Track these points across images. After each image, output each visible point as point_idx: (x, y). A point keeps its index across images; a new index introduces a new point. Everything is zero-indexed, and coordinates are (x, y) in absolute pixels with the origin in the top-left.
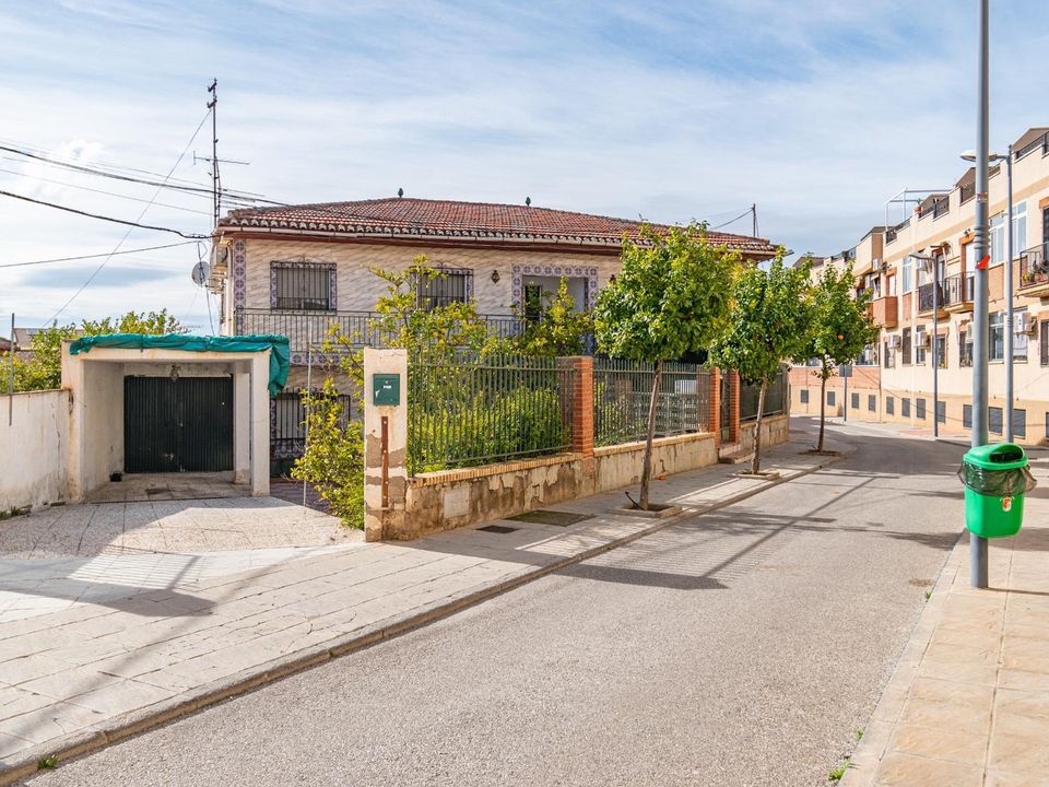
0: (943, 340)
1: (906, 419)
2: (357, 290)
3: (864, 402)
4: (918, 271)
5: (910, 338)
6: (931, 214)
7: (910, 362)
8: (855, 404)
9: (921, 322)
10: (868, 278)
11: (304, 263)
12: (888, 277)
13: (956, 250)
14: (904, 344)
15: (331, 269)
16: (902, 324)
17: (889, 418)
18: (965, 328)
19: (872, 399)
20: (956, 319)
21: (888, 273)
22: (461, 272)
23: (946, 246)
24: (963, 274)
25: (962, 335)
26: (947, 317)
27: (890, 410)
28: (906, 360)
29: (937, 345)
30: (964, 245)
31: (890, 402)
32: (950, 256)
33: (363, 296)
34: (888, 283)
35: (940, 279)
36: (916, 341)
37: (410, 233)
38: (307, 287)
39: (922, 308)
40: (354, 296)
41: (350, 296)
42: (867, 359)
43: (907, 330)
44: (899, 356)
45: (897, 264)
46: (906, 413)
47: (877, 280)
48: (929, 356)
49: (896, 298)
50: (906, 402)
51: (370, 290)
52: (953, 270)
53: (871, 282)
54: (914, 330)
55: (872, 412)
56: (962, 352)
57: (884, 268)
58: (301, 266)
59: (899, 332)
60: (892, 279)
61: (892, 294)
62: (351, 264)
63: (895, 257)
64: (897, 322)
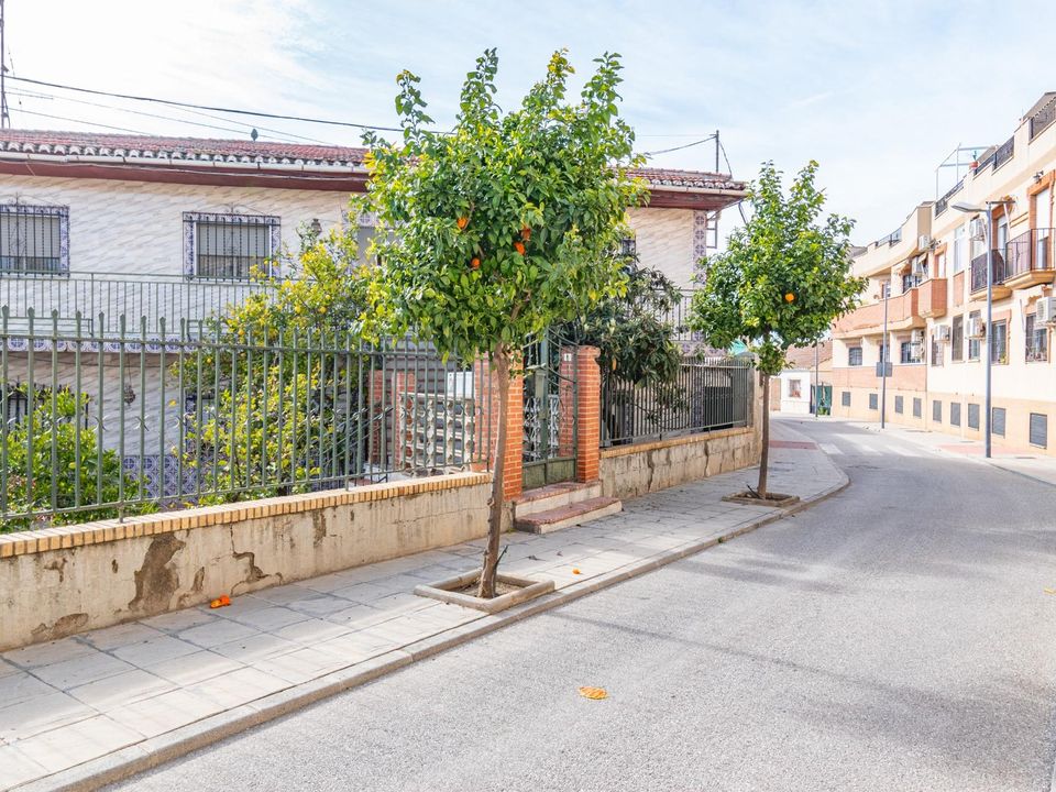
0: (1003, 328)
1: (955, 428)
2: (101, 245)
3: (908, 406)
4: (972, 240)
5: (961, 328)
6: (991, 165)
7: (961, 358)
8: (899, 408)
9: (975, 306)
10: (915, 261)
11: (16, 205)
12: (938, 256)
13: (1022, 205)
14: (955, 335)
15: (61, 215)
16: (953, 312)
17: (935, 425)
18: (1034, 309)
19: (917, 402)
20: (1021, 296)
21: (937, 252)
22: (261, 221)
23: (1010, 202)
24: (1032, 233)
25: (1030, 319)
26: (1009, 296)
27: (937, 417)
28: (957, 355)
29: (996, 335)
30: (1035, 196)
31: (937, 406)
32: (1014, 215)
33: (110, 254)
34: (937, 265)
35: (1001, 246)
36: (969, 330)
37: (155, 156)
38: (21, 238)
39: (976, 286)
40: (98, 253)
41: (91, 254)
42: (913, 356)
43: (958, 320)
44: (948, 350)
45: (947, 239)
46: (956, 421)
47: (925, 262)
48: (984, 348)
49: (946, 281)
50: (955, 408)
51: (121, 245)
52: (1018, 231)
53: (918, 265)
54: (966, 318)
55: (917, 419)
56: (1029, 342)
57: (932, 246)
58: (13, 210)
59: (949, 322)
60: (942, 258)
61: (941, 276)
62: (91, 207)
63: (945, 231)
64: (946, 310)
